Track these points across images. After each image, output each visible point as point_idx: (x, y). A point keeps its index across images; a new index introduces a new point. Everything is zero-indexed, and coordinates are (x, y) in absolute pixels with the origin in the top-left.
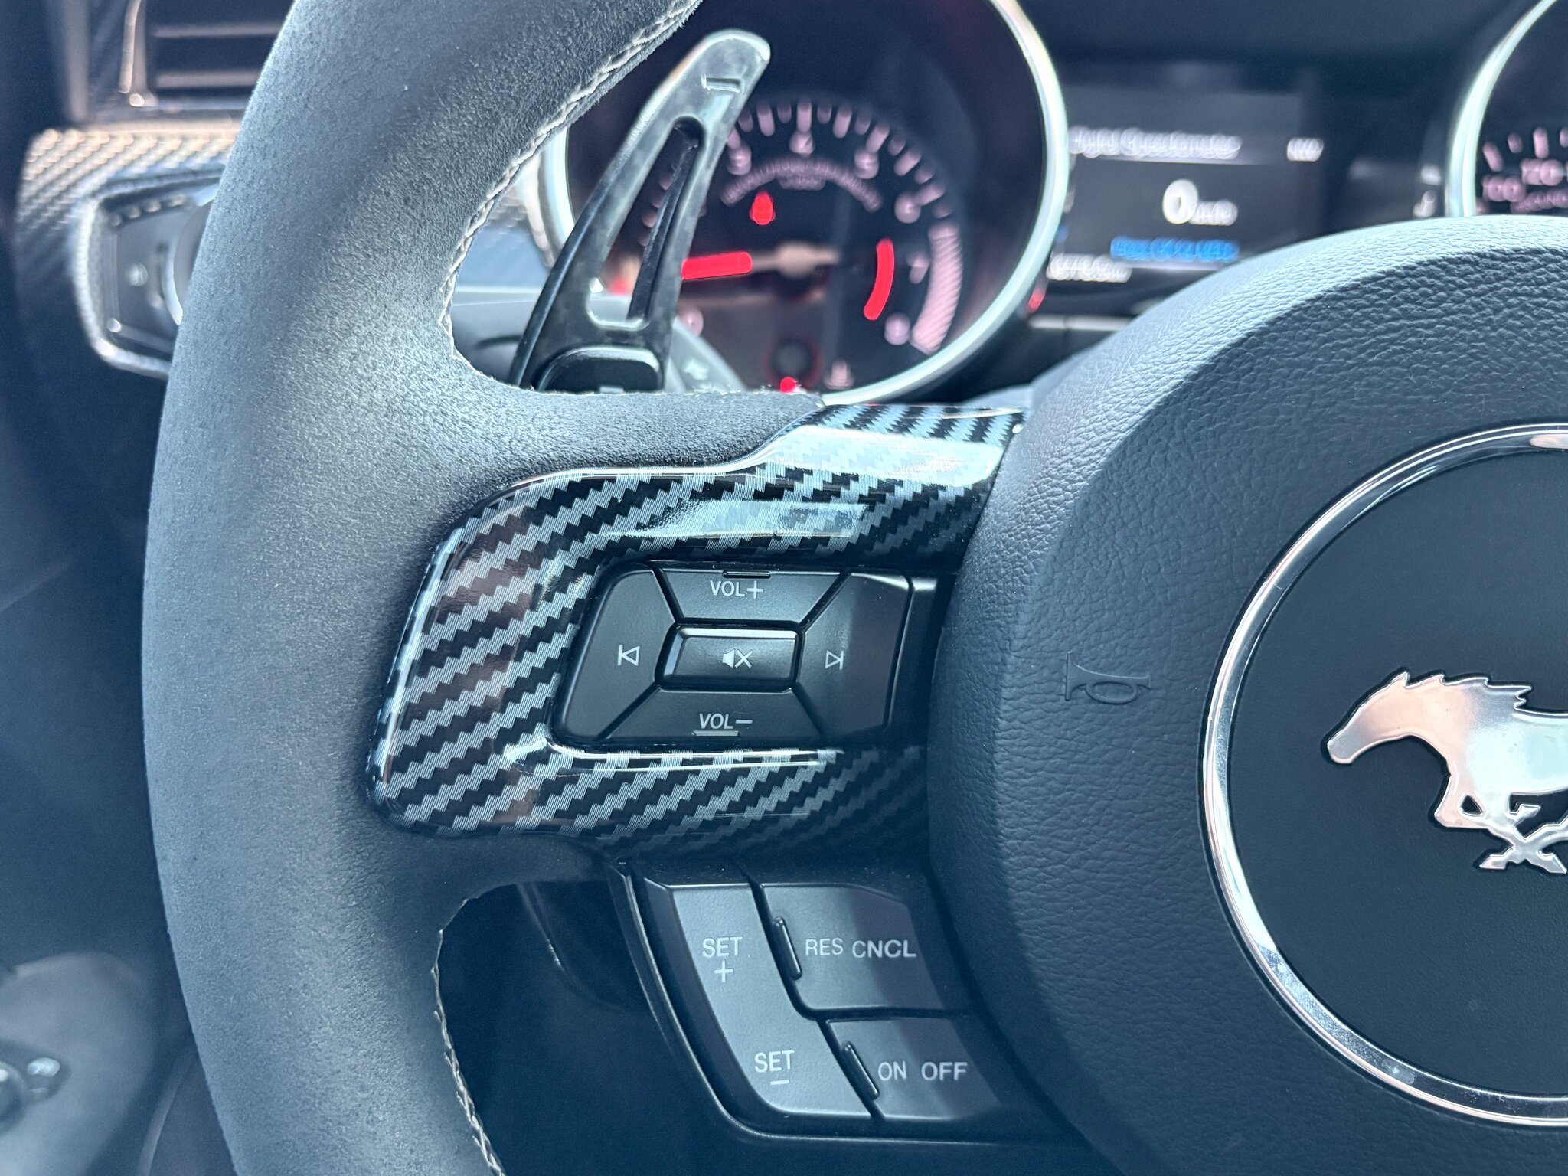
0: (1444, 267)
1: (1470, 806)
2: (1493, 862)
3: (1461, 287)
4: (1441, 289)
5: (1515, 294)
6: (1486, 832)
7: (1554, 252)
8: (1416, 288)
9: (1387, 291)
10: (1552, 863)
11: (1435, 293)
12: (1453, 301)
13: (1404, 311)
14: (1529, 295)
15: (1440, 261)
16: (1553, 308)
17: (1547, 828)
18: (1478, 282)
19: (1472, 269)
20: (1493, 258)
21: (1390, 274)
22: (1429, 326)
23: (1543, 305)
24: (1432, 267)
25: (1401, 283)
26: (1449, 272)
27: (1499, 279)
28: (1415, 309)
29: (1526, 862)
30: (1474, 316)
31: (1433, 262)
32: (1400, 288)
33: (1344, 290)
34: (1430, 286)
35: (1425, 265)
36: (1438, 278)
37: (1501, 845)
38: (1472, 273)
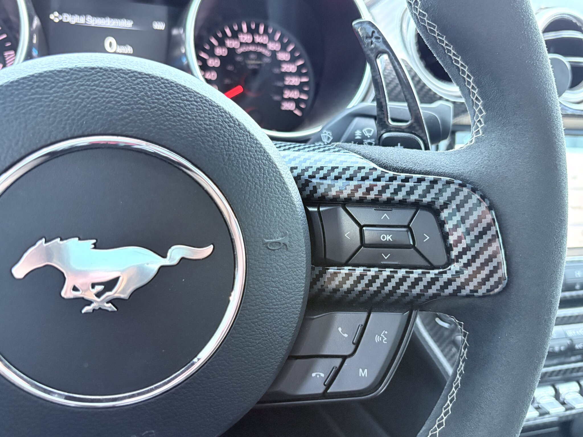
0: (55, 74)
1: (75, 289)
2: (87, 309)
3: (61, 82)
4: (53, 82)
5: (82, 85)
6: (83, 298)
7: (101, 68)
8: (42, 82)
9: (30, 83)
10: (109, 307)
11: (50, 84)
12: (58, 88)
13: (37, 91)
14: (89, 85)
15: (54, 71)
16: (98, 91)
17: (108, 294)
18: (68, 80)
19: (67, 75)
20: (75, 70)
21: (33, 76)
22: (46, 98)
23: (94, 89)
24: (50, 73)
25: (37, 80)
26: (57, 76)
27: (77, 79)
28: (40, 90)
29: (100, 308)
30: (66, 94)
31: (51, 72)
32: (35, 82)
33: (12, 82)
34: (48, 81)
35: (47, 73)
36: (52, 78)
37: (89, 303)
38: (66, 76)
